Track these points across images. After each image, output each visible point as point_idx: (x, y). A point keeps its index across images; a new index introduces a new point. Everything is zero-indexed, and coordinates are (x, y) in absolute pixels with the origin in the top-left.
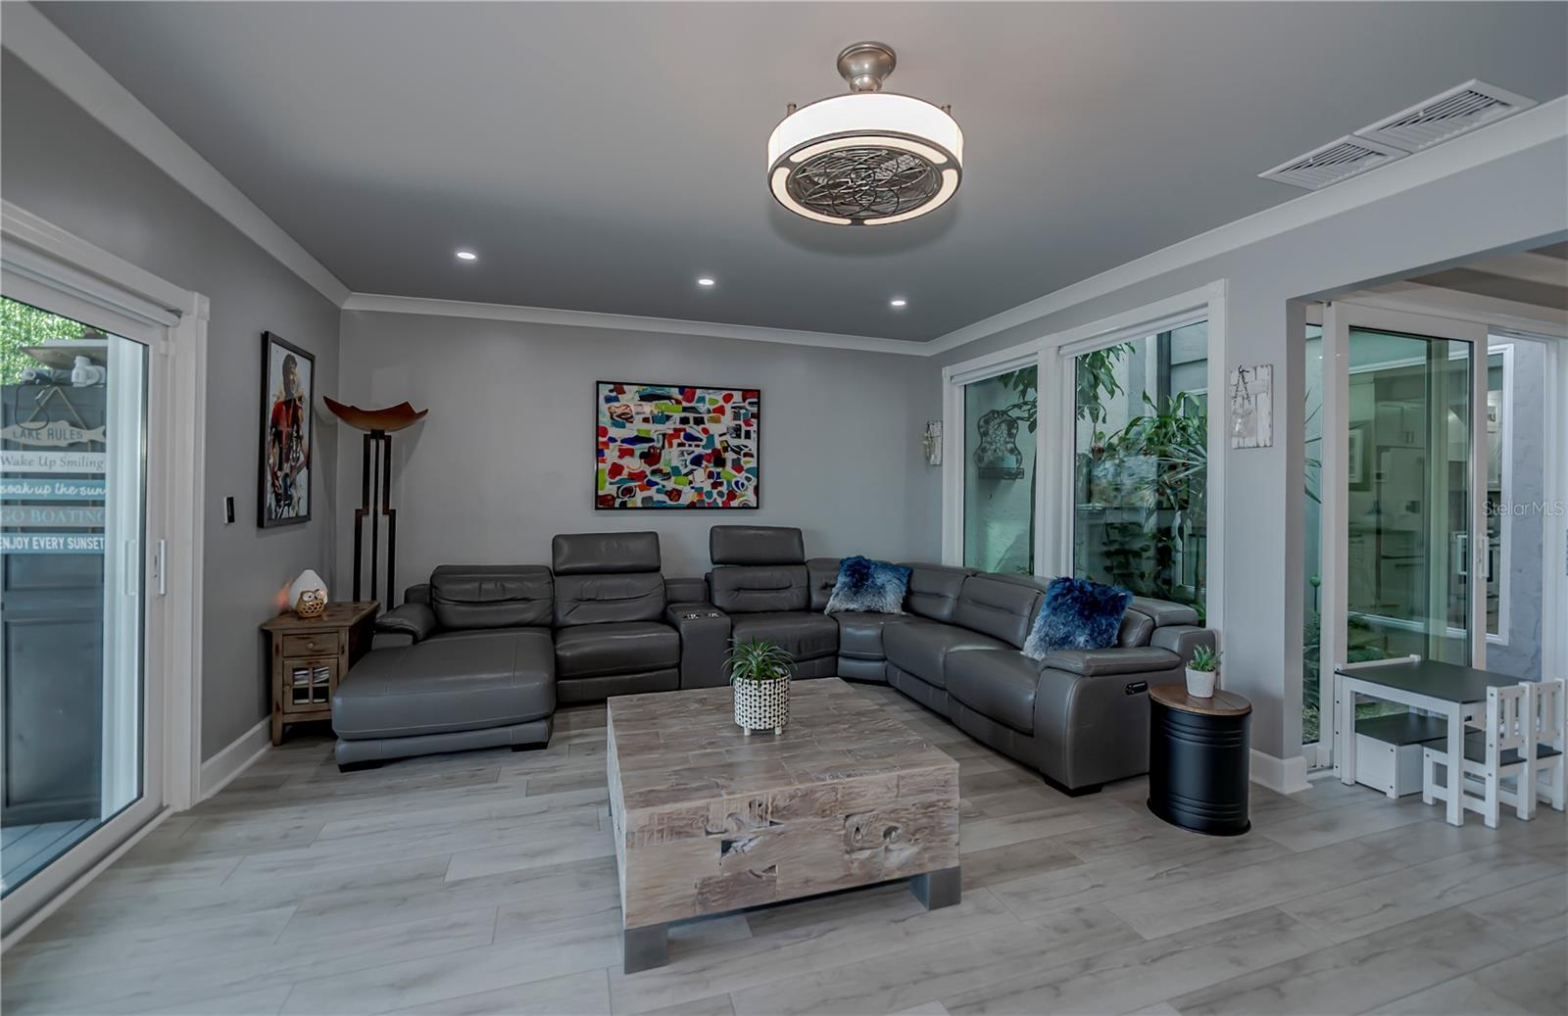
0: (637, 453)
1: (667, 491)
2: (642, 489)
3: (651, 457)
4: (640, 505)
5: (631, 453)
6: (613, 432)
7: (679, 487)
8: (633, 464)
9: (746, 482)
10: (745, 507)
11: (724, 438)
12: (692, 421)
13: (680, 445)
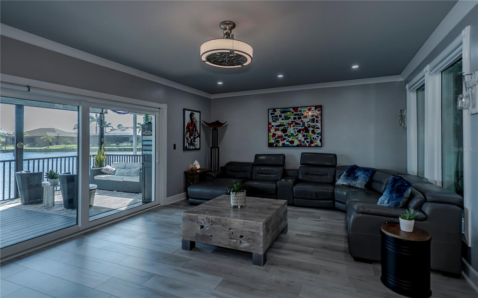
0: (280, 130)
1: (290, 141)
2: (282, 140)
3: (284, 131)
4: (281, 145)
5: (278, 130)
6: (273, 124)
7: (293, 140)
8: (279, 133)
9: (317, 138)
10: (317, 146)
11: (308, 123)
12: (297, 118)
13: (293, 126)
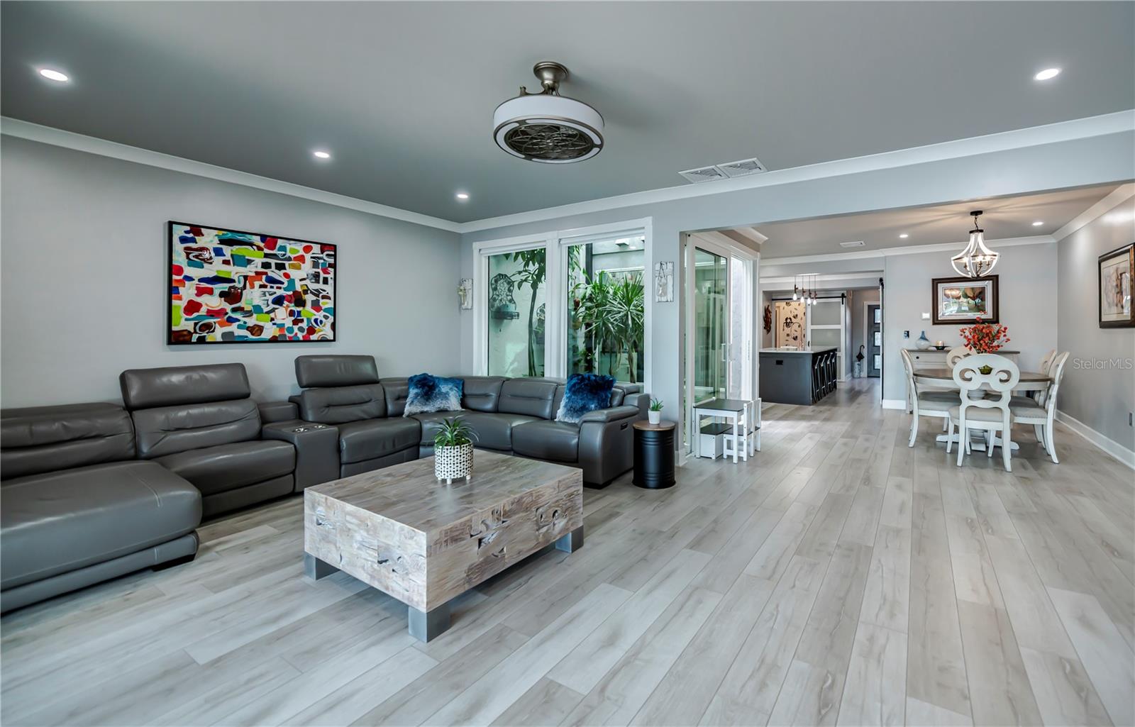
0: (217, 292)
1: (249, 327)
2: (222, 325)
3: (232, 296)
4: (220, 339)
5: (210, 292)
6: (188, 271)
7: (261, 324)
8: (213, 302)
9: (324, 320)
10: (324, 340)
11: (304, 282)
12: (273, 266)
13: (261, 286)
